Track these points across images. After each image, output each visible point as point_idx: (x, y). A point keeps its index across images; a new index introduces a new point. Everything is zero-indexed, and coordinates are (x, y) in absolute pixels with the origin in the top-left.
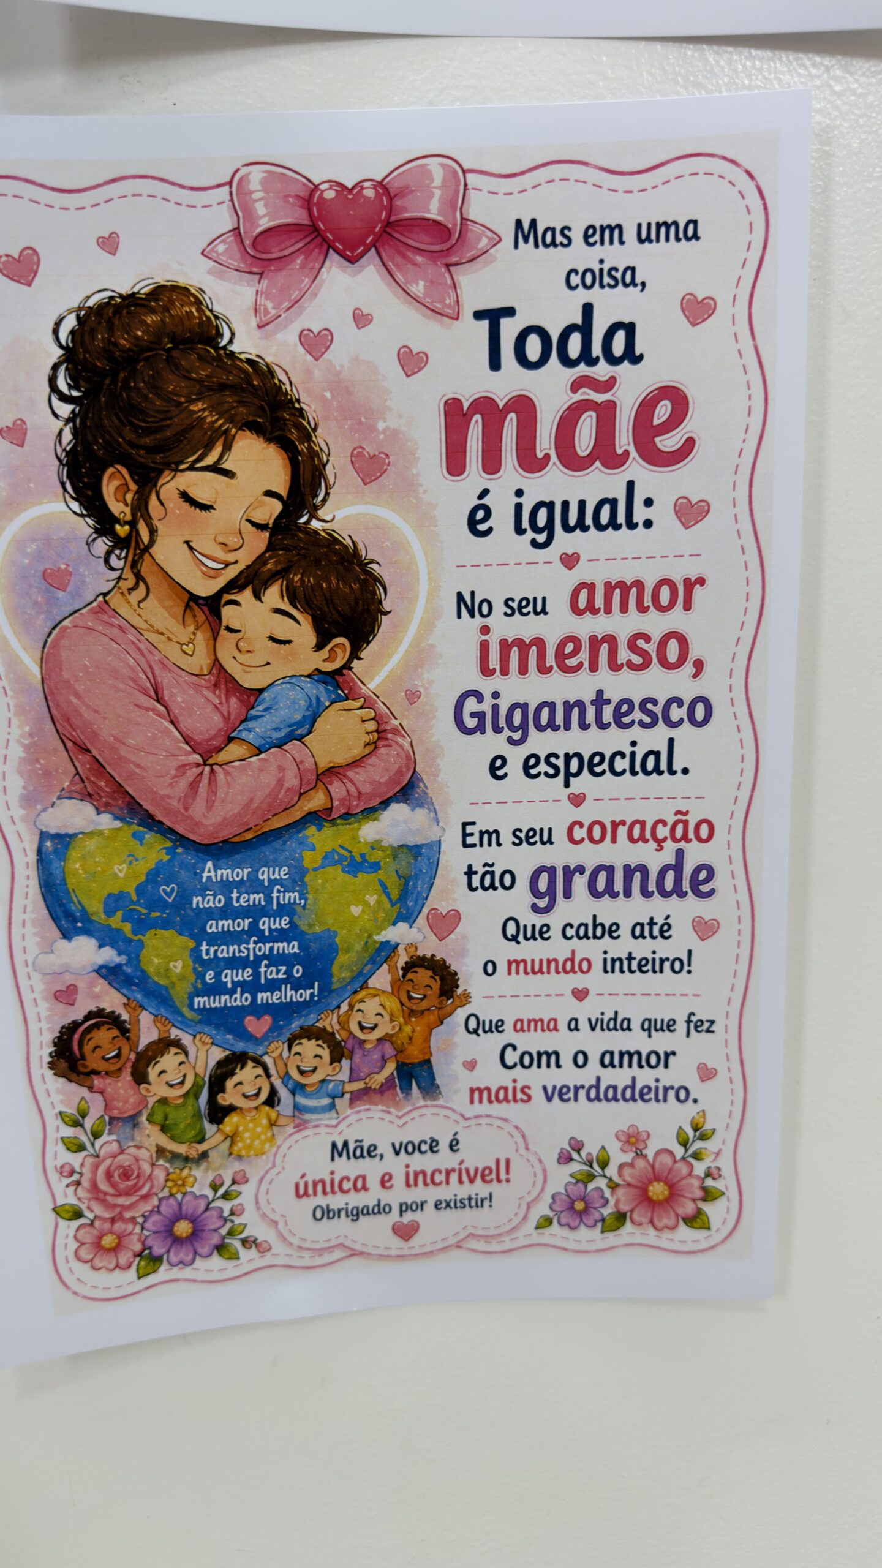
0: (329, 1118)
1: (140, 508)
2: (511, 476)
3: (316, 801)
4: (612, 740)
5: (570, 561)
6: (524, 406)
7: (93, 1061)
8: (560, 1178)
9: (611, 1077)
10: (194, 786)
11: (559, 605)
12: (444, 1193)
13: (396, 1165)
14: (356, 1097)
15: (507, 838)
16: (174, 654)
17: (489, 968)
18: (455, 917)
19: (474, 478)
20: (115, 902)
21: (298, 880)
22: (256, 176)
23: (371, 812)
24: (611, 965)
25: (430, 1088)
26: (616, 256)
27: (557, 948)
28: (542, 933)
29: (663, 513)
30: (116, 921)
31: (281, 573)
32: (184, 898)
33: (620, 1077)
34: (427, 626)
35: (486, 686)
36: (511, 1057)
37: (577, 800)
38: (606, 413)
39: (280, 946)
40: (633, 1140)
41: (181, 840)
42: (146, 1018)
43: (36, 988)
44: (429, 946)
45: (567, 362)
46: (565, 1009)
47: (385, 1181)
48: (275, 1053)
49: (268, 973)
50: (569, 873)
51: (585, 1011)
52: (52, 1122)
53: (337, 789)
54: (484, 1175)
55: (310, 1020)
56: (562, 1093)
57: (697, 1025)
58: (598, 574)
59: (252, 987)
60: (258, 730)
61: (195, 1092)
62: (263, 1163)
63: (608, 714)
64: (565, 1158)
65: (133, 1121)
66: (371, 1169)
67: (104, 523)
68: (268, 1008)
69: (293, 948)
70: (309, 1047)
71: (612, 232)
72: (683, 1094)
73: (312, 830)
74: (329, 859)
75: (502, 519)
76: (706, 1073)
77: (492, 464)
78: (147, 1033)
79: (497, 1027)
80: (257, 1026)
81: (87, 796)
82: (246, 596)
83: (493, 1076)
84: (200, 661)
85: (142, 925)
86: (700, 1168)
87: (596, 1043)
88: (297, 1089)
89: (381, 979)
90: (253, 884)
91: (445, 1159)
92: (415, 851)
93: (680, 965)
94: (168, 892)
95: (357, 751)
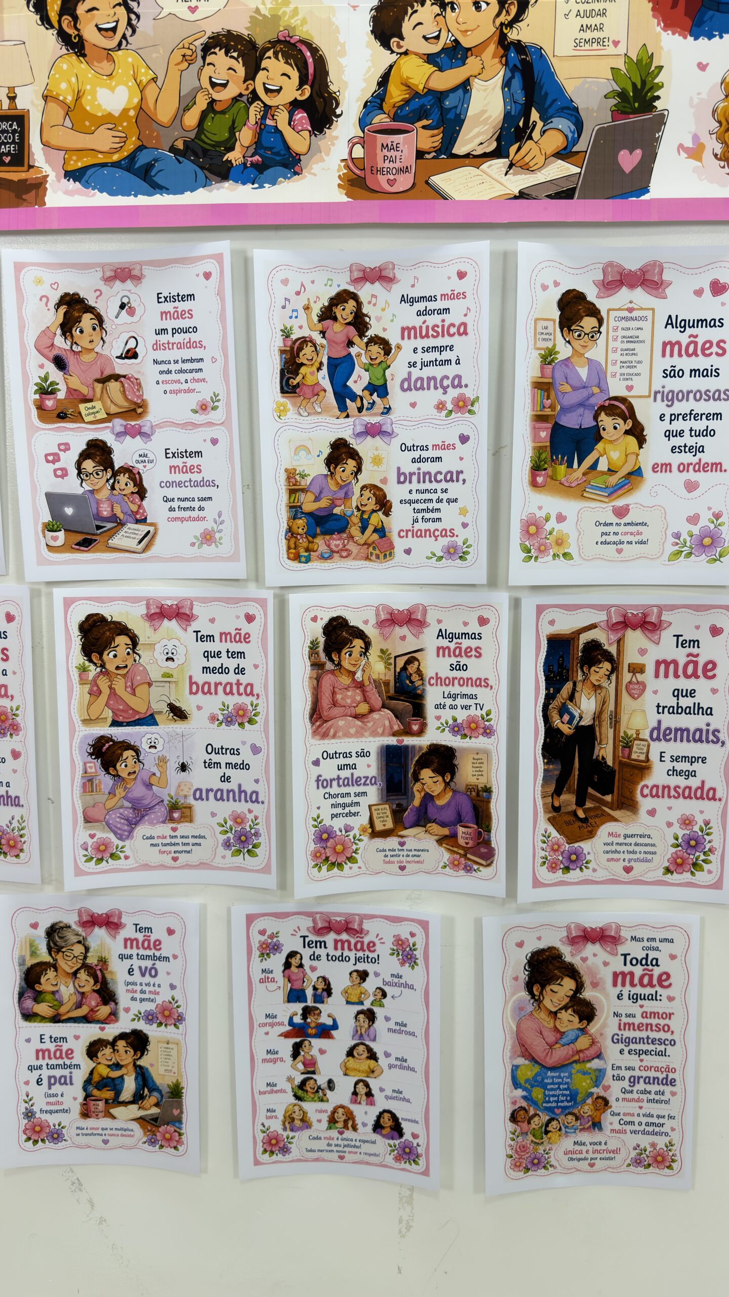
0: (574, 1135)
1: (541, 993)
2: (628, 987)
3: (576, 1058)
4: (651, 1047)
5: (641, 1006)
6: (632, 974)
7: (519, 1119)
8: (633, 1154)
9: (647, 1129)
10: (547, 1054)
11: (638, 1016)
12: (602, 1156)
13: (590, 1148)
14: (581, 1130)
15: (623, 1068)
16: (546, 1024)
17: (617, 1100)
18: (609, 1087)
19: (619, 988)
20: (527, 1081)
21: (570, 1076)
22: (573, 926)
23: (589, 1061)
24: (649, 1101)
25: (600, 1129)
26: (654, 944)
27: (635, 1096)
28: (632, 1092)
29: (664, 998)
30: (527, 1085)
31: (572, 1006)
32: (543, 1080)
33: (650, 1129)
34: (606, 1019)
35: (620, 1033)
36: (622, 1122)
37: (642, 1061)
38: (651, 977)
39: (565, 1092)
40: (653, 1145)
41: (543, 1066)
42: (532, 1108)
43: (508, 1101)
44: (602, 1094)
45: (642, 965)
46: (637, 1111)
47: (587, 1152)
48: (561, 1118)
49: (561, 1098)
50: (639, 1078)
51: (642, 1112)
52: (508, 1133)
53: (581, 1055)
54: (613, 1152)
55: (571, 1110)
56: (635, 1132)
57: (671, 1117)
58: (649, 1010)
59: (557, 1102)
60: (563, 1041)
61: (541, 1127)
62: (557, 1145)
63: (650, 1041)
64: (635, 1149)
65: (527, 1134)
66: (584, 1148)
67: (533, 995)
68: (561, 1107)
69: (568, 1092)
70: (570, 1117)
71: (654, 940)
72: (667, 1134)
73: (574, 1065)
74: (578, 1071)
75: (625, 996)
76: (673, 1129)
77: (623, 985)
78: (532, 1112)
79: (619, 1114)
80: (557, 1111)
81: (523, 1056)
82: (563, 1011)
83: (617, 1127)
84: (552, 1025)
85: (532, 1086)
86: (671, 1154)
87: (644, 1120)
88: (566, 1127)
89: (589, 1101)
90: (559, 1077)
91: (603, 1147)
92: (600, 1070)
93: (667, 1102)
94: (539, 1079)
95: (587, 1046)
